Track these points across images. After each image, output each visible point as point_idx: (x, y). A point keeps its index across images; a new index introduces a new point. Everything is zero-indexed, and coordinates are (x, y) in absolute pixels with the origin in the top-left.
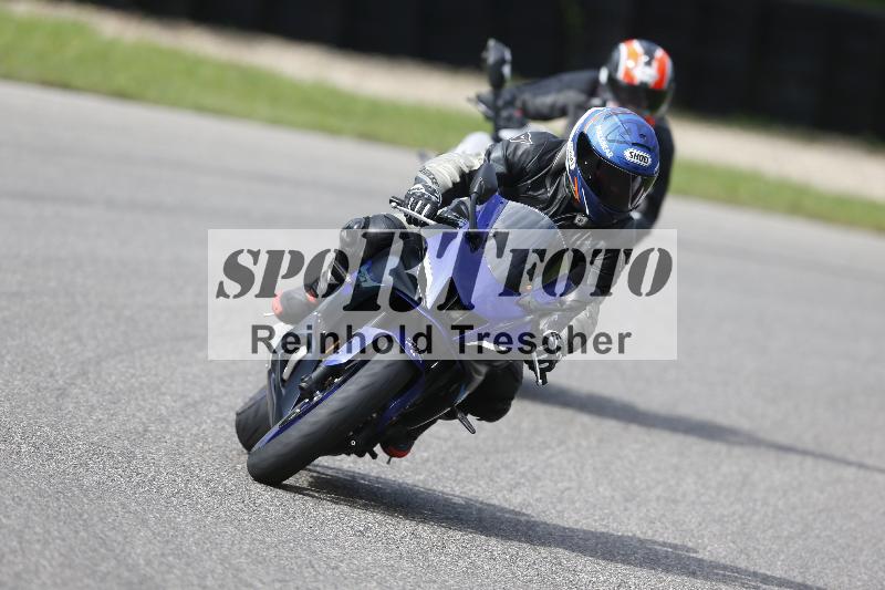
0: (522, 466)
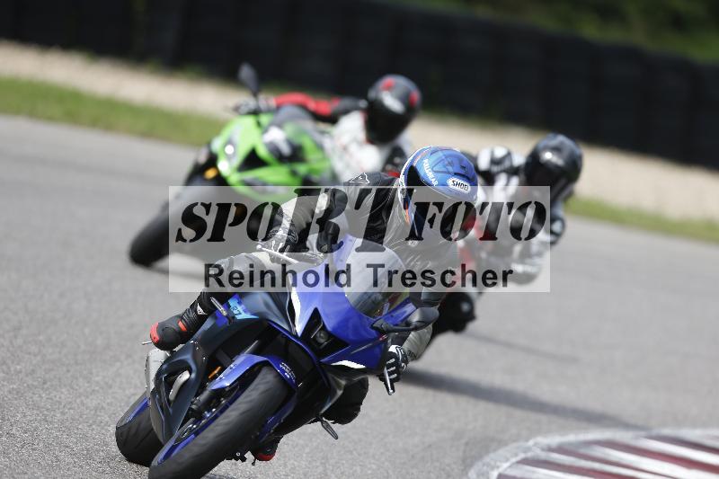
0: (98, 376)
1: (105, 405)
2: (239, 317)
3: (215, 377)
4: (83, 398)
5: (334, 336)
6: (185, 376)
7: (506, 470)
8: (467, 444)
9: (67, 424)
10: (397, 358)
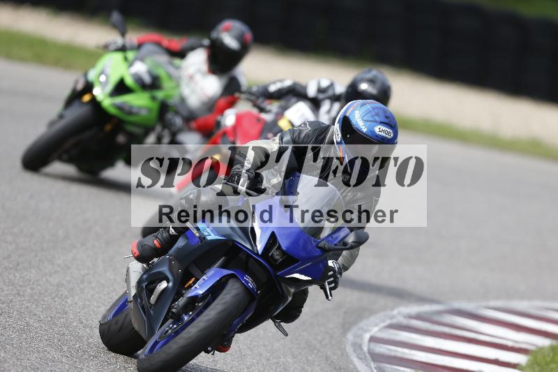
1: (64, 282)
2: (209, 238)
3: (190, 287)
4: (48, 277)
5: (288, 255)
6: (164, 285)
7: (376, 332)
8: (345, 313)
9: (36, 297)
10: (334, 271)
